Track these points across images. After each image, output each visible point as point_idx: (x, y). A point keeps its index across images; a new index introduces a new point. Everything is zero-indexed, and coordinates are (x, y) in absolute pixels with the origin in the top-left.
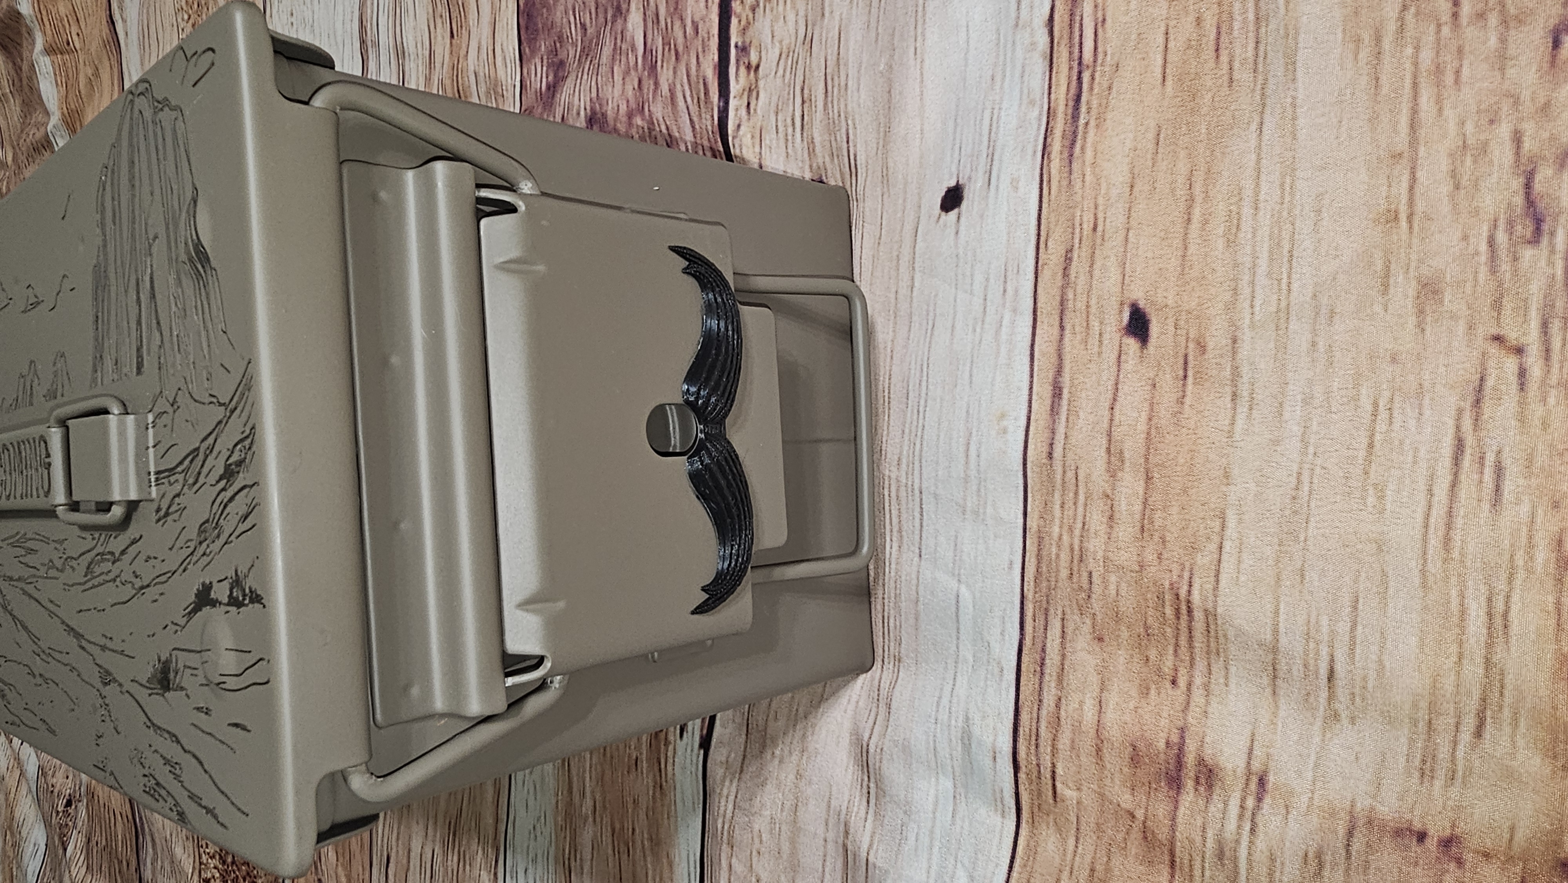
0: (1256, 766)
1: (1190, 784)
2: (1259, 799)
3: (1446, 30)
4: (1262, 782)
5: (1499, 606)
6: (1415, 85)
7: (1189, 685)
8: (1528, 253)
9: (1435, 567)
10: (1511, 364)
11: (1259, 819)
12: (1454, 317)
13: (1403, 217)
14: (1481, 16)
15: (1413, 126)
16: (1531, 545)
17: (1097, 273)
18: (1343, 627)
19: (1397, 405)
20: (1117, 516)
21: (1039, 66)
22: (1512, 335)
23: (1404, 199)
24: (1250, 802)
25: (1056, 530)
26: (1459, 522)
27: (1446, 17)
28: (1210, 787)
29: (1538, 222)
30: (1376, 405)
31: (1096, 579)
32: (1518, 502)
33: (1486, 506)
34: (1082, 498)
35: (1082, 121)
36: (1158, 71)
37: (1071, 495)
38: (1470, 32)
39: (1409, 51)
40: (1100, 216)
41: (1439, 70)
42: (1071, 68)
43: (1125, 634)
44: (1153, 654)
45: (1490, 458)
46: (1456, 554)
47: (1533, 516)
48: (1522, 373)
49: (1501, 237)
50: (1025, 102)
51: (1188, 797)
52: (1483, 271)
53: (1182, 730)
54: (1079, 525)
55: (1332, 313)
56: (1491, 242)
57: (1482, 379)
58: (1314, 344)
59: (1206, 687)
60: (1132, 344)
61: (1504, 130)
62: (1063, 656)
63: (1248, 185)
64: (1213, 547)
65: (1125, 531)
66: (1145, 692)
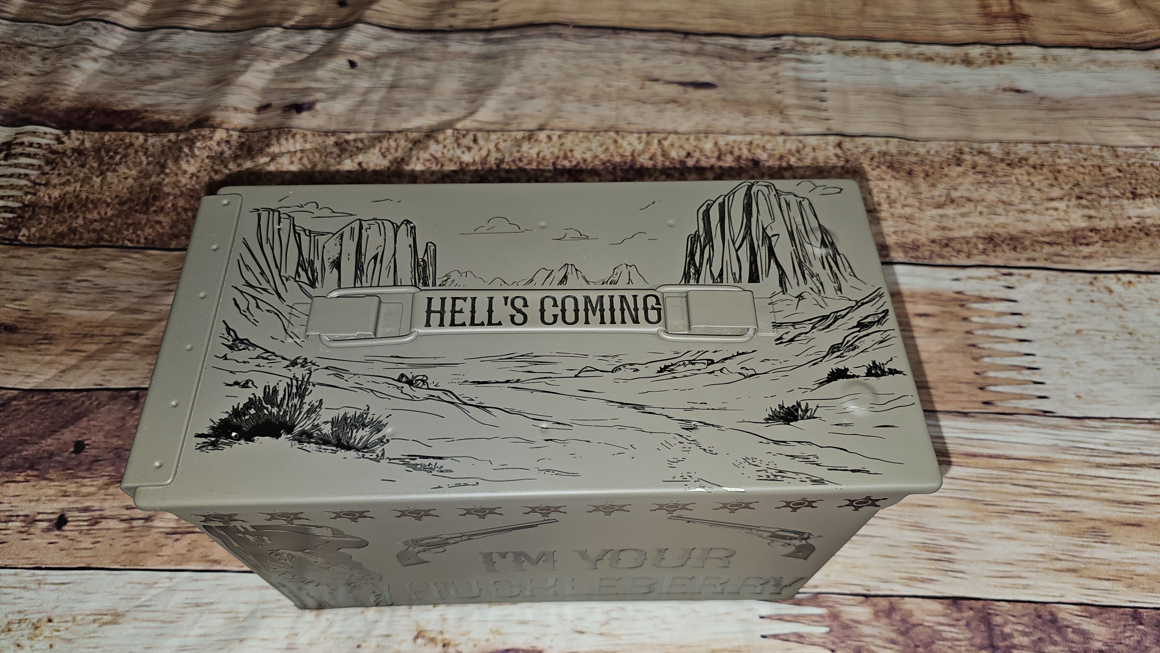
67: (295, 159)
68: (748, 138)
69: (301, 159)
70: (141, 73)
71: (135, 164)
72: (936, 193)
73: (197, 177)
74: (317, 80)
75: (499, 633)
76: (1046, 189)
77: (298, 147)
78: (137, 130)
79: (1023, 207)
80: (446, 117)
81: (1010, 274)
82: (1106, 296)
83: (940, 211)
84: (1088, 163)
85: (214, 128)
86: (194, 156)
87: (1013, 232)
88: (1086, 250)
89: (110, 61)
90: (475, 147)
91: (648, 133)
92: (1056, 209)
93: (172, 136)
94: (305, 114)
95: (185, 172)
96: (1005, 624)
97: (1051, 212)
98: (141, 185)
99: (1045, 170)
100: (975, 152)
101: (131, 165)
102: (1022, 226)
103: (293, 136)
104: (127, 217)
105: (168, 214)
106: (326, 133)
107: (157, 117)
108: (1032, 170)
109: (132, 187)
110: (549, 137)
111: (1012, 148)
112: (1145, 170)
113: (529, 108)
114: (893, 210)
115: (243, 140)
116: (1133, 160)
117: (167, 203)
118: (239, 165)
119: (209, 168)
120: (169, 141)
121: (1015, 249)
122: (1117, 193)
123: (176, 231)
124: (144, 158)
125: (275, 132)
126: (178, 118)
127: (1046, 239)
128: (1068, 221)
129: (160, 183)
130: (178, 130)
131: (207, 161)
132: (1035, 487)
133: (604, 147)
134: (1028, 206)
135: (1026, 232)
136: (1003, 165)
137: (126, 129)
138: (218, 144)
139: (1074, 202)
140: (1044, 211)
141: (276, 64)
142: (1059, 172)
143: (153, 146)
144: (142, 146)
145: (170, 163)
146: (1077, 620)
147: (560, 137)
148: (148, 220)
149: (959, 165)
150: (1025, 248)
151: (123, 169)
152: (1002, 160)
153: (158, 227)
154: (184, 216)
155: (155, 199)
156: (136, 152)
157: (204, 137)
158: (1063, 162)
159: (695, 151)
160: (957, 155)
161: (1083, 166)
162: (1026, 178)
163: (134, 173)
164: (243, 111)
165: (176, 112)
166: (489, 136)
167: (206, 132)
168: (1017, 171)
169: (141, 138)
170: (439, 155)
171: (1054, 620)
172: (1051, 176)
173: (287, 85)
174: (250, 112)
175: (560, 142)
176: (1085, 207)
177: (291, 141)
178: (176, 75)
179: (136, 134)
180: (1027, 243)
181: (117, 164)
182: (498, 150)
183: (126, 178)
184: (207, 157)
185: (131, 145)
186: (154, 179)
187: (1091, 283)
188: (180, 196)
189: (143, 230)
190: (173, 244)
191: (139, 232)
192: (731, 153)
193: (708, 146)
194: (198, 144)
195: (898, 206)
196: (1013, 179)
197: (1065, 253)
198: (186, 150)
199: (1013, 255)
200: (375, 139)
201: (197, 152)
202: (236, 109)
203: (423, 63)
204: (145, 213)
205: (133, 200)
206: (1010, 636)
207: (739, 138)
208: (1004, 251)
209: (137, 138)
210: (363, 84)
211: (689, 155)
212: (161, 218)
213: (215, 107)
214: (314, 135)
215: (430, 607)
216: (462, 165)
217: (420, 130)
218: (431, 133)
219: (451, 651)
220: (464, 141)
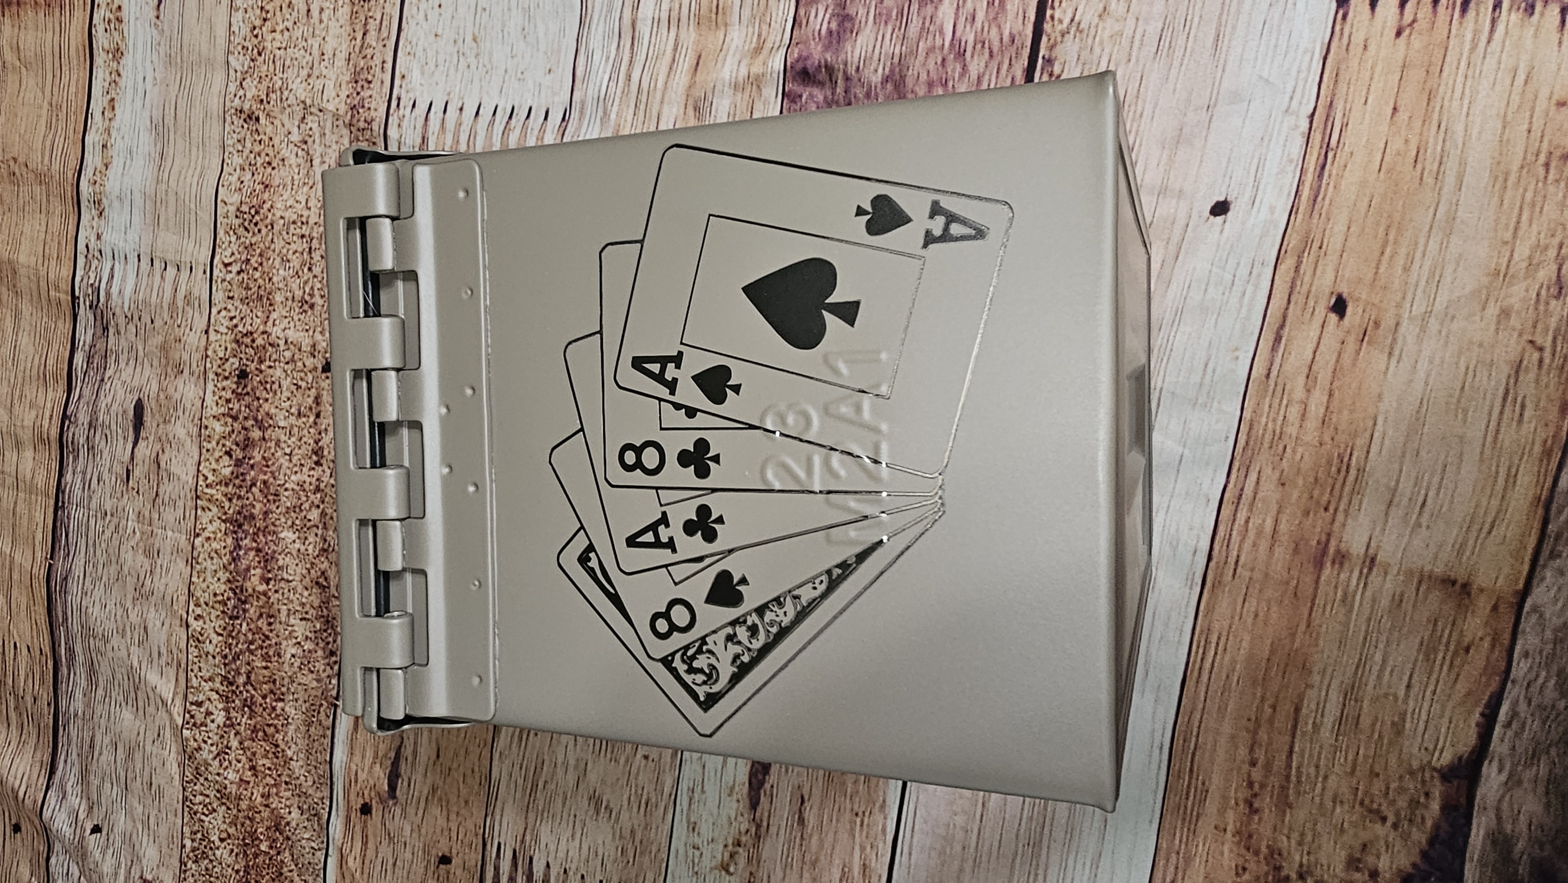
0: (1371, 551)
1: (1328, 565)
2: (1370, 569)
3: (1540, 184)
4: (1373, 560)
5: (1513, 471)
6: (1521, 208)
7: (1336, 510)
8: (1553, 302)
9: (1487, 452)
10: (1536, 355)
11: (1370, 578)
12: (1514, 329)
13: (1502, 275)
14: (1557, 181)
15: (1516, 229)
16: (1533, 443)
17: (1318, 272)
18: (1436, 479)
19: (1478, 370)
20: (1307, 415)
21: (1300, 141)
22: (1539, 341)
23: (1504, 265)
24: (1365, 571)
25: (1264, 420)
26: (1503, 430)
27: (1542, 177)
28: (1341, 564)
29: (1561, 288)
30: (1467, 368)
31: (1288, 450)
32: (1530, 422)
33: (1515, 423)
34: (1285, 402)
35: (1324, 181)
36: (1378, 164)
37: (1278, 401)
38: (1551, 189)
39: (1521, 190)
40: (1325, 241)
41: (1533, 205)
42: (1321, 147)
43: (1300, 482)
44: (1316, 493)
45: (1519, 399)
46: (1499, 446)
47: (1536, 430)
48: (1541, 361)
49: (1543, 292)
50: (1285, 159)
51: (1327, 571)
52: (1531, 308)
53: (1329, 535)
54: (1281, 418)
55: (1453, 317)
56: (1538, 295)
57: (1521, 361)
58: (1440, 332)
59: (1346, 511)
60: (1333, 317)
61: (1556, 241)
62: (1255, 493)
63: (1422, 241)
64: (1367, 435)
65: (1312, 424)
66: (1307, 513)
68: (211, 376)
72: (293, 160)
74: (114, 873)
75: (732, 789)
76: (295, 14)
79: (316, 52)
80: (167, 734)
81: (399, 98)
83: (316, 162)
87: (346, 75)
90: (207, 706)
91: (197, 497)
97: (325, 17)
100: (241, 93)
106: (182, 872)
110: (198, 617)
111: (237, 39)
113: (158, 635)
114: (311, 222)
121: (368, 82)
127: (359, 36)
133: (213, 554)
134: (315, 43)
135: (348, 59)
136: (260, 60)
140: (323, 25)
147: (197, 605)
149: (257, 119)
150: (369, 68)
152: (253, 59)
159: (224, 445)
160: (243, 116)
162: (278, 36)
166: (192, 687)
168: (268, 44)
175: (204, 606)
180: (361, 63)
182: (211, 679)
192: (228, 401)
193: (218, 428)
195: (306, 213)
196: (278, 53)
197: (378, 16)
199: (375, 85)
207: (210, 387)
208: (370, 97)
210: (120, 822)
211: (229, 453)
215: (697, 853)
216: (230, 724)
217: (181, 765)
218: (188, 755)
219: (744, 839)
220: (199, 718)
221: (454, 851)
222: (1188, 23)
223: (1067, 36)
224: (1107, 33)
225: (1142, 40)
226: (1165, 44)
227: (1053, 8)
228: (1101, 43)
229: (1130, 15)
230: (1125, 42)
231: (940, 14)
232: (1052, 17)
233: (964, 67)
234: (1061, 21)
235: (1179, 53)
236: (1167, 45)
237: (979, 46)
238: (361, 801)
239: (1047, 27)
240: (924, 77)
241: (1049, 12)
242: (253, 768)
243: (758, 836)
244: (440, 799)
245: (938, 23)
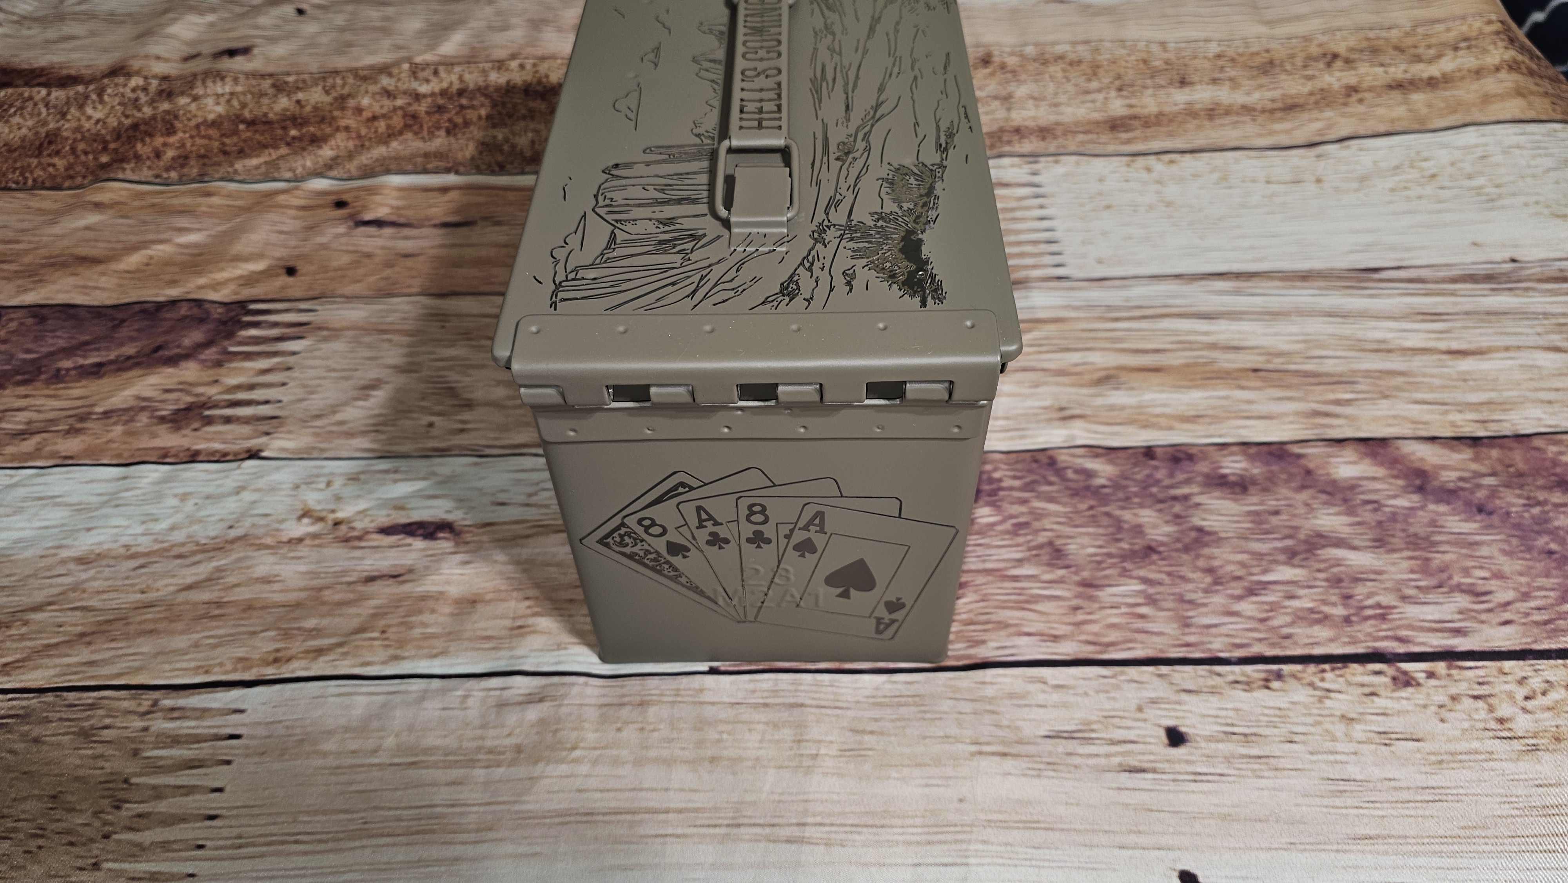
67: (223, 100)
69: (229, 101)
70: (52, 34)
71: (32, 115)
73: (104, 123)
74: (257, 27)
76: (1083, 85)
77: (227, 89)
78: (39, 85)
79: (1056, 101)
80: (403, 54)
81: (1036, 162)
82: (1144, 175)
84: (1133, 58)
85: (129, 75)
86: (102, 101)
87: (1042, 123)
88: (1124, 136)
89: (17, 26)
90: (434, 80)
92: (1093, 101)
93: (80, 88)
94: (239, 59)
95: (89, 118)
96: (996, 470)
97: (1088, 104)
98: (37, 133)
99: (1083, 67)
101: (28, 117)
102: (1053, 118)
103: (223, 79)
104: (15, 161)
105: (64, 157)
106: (263, 76)
107: (64, 72)
108: (1069, 68)
109: (25, 136)
110: (522, 66)
111: (1048, 49)
112: (1196, 62)
113: (499, 38)
115: (164, 87)
116: (1184, 54)
117: (64, 147)
118: (155, 108)
119: (119, 114)
120: (77, 93)
121: (1044, 139)
122: (1163, 83)
123: (72, 172)
124: (44, 111)
125: (200, 77)
126: (89, 72)
127: (1081, 129)
128: (1105, 111)
129: (59, 129)
130: (87, 83)
131: (118, 107)
132: (1040, 345)
134: (1062, 99)
135: (1058, 124)
136: (1037, 65)
137: (27, 84)
138: (134, 90)
139: (1113, 93)
140: (1080, 104)
141: (210, 18)
142: (1098, 67)
143: (57, 98)
144: (43, 100)
145: (73, 110)
146: (1079, 461)
147: (532, 65)
148: (39, 164)
149: (986, 68)
150: (1055, 137)
151: (17, 119)
152: (1035, 60)
153: (51, 169)
154: (83, 158)
155: (50, 143)
156: (36, 104)
157: (116, 85)
158: (1103, 58)
161: (1127, 61)
162: (1060, 74)
163: (30, 123)
164: (166, 60)
165: (88, 67)
166: (452, 68)
167: (121, 80)
168: (1052, 69)
169: (44, 92)
170: (391, 88)
171: (1052, 462)
172: (1089, 71)
173: (221, 35)
174: (175, 61)
175: (534, 69)
176: (1127, 97)
177: (219, 84)
178: (93, 34)
179: (36, 89)
180: (1059, 133)
181: (11, 116)
182: (462, 80)
183: (19, 129)
184: (119, 104)
185: (31, 98)
186: (52, 125)
187: (1128, 165)
188: (81, 140)
189: (32, 172)
190: (67, 184)
191: (27, 175)
194: (109, 91)
196: (1047, 76)
197: (1102, 141)
198: (94, 97)
199: (1042, 144)
200: (319, 79)
201: (106, 98)
202: (158, 58)
203: (382, 9)
204: (37, 156)
205: (24, 148)
206: (1000, 480)
208: (1031, 142)
209: (39, 92)
210: (310, 28)
212: (56, 160)
213: (134, 57)
214: (247, 78)
215: (322, 486)
216: (417, 97)
217: (372, 67)
218: (385, 69)
219: (343, 528)
220: (422, 75)
221: (303, 278)
222: (1371, 805)
223: (1310, 688)
224: (1329, 726)
225: (1337, 762)
226: (1342, 786)
227: (1333, 670)
228: (1319, 723)
229: (1356, 745)
230: (1329, 745)
231: (1281, 568)
232: (1324, 671)
233: (1239, 598)
234: (1323, 680)
235: (1338, 802)
236: (1342, 788)
237: (1266, 607)
238: (350, 200)
239: (1312, 668)
240: (1216, 563)
241: (1327, 667)
242: (375, 118)
243: (347, 540)
244: (358, 262)
245: (1273, 566)
